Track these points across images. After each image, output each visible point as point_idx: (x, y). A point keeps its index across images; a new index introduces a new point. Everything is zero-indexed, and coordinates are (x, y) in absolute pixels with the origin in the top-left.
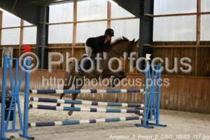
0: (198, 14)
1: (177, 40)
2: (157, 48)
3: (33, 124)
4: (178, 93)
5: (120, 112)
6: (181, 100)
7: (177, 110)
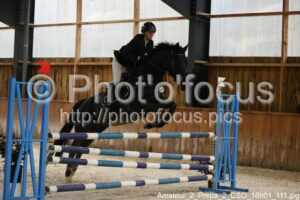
0: (285, 14)
1: (249, 55)
2: (216, 67)
3: (53, 188)
4: (252, 139)
5: (179, 168)
6: (257, 150)
7: (250, 165)
